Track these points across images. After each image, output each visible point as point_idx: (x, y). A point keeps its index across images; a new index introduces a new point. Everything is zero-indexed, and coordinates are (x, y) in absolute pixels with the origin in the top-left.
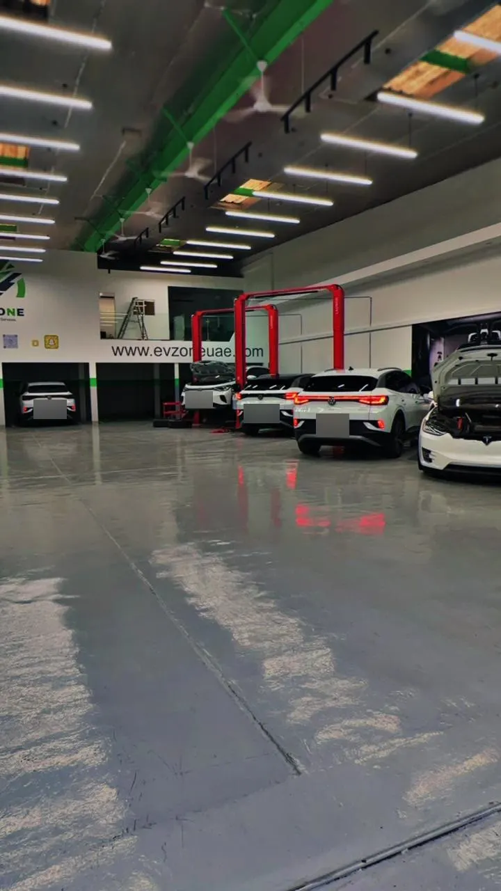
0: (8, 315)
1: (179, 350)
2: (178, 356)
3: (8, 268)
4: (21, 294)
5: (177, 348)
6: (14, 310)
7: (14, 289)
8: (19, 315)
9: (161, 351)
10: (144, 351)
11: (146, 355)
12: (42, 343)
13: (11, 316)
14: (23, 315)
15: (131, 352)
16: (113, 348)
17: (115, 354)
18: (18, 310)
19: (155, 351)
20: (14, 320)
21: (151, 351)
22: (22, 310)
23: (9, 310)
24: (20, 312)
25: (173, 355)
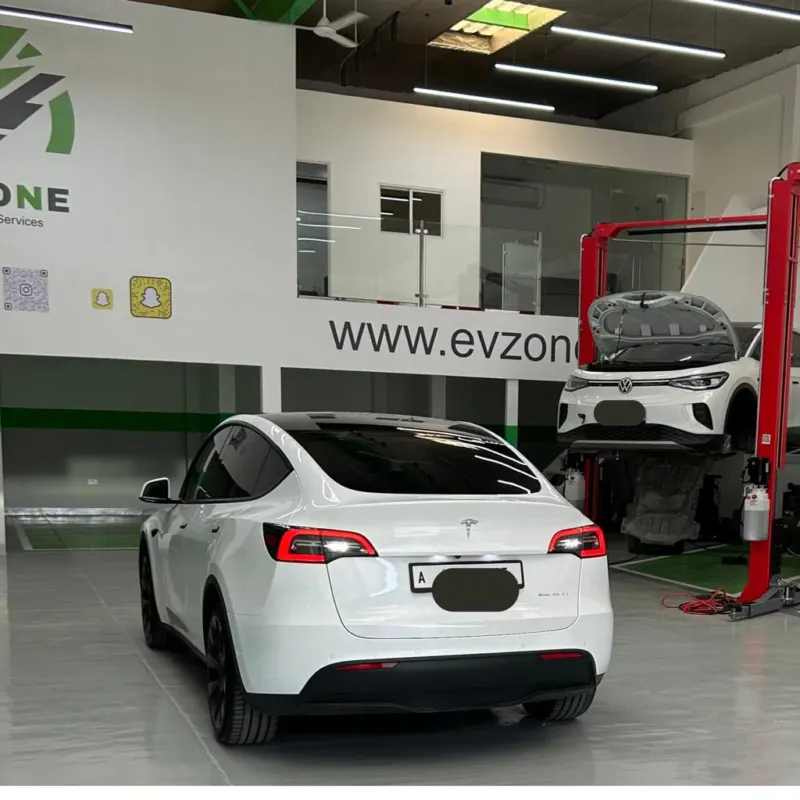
0: (21, 205)
1: (521, 342)
2: (519, 358)
3: (21, 56)
4: (61, 141)
5: (518, 336)
6: (37, 190)
7: (38, 127)
8: (52, 207)
9: (471, 342)
10: (422, 341)
11: (428, 351)
12: (122, 300)
13: (29, 211)
14: (66, 210)
15: (384, 339)
16: (332, 323)
17: (340, 346)
18: (52, 192)
19: (454, 342)
20: (41, 224)
21: (443, 342)
22: (65, 192)
23: (21, 190)
24: (56, 199)
25: (503, 356)
